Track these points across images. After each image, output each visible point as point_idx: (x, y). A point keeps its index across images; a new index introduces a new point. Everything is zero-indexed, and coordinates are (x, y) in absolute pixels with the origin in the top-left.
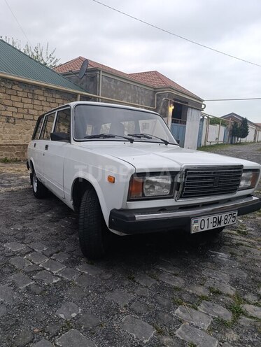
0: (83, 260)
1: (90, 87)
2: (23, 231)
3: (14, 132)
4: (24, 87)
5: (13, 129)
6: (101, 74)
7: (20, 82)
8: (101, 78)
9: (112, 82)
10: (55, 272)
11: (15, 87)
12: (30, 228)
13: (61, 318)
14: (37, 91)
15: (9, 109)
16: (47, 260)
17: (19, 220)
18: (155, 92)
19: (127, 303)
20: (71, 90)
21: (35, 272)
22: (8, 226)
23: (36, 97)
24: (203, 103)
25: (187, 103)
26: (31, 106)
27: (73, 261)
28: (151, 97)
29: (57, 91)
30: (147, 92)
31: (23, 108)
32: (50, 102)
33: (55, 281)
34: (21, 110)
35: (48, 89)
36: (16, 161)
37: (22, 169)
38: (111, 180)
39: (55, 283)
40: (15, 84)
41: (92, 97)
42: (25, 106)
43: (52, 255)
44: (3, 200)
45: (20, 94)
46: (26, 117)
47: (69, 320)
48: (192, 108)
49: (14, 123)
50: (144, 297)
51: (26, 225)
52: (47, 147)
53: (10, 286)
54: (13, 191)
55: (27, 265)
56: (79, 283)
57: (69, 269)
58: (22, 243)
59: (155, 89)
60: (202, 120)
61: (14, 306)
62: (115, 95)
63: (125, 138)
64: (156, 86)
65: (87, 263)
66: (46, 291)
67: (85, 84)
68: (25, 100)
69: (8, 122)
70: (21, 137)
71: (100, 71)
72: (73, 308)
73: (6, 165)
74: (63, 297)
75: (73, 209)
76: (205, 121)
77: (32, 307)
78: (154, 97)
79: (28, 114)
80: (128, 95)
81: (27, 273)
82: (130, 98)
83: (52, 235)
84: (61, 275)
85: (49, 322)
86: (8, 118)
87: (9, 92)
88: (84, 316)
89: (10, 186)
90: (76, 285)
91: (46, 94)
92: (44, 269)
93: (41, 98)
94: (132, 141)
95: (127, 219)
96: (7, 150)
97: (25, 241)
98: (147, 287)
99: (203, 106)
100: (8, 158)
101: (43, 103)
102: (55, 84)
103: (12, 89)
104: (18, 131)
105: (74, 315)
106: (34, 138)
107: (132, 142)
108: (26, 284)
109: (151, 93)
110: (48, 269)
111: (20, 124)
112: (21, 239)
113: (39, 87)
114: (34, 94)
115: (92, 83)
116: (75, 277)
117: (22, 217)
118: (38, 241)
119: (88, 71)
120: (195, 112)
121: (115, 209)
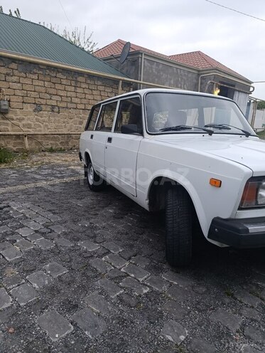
0: (165, 266)
1: (131, 72)
2: (92, 228)
3: (59, 121)
4: (67, 75)
5: (57, 119)
6: (143, 57)
7: (64, 70)
8: (143, 62)
9: (154, 66)
10: (141, 280)
11: (59, 75)
12: (97, 225)
13: (169, 341)
14: (80, 79)
15: (54, 98)
16: (127, 264)
17: (83, 215)
18: (199, 75)
19: (238, 328)
20: (113, 76)
21: (120, 278)
22: (75, 222)
23: (79, 85)
24: (252, 85)
25: (234, 86)
26: (74, 94)
27: (155, 267)
28: (195, 81)
29: (99, 77)
30: (190, 75)
31: (67, 97)
32: (92, 90)
33: (145, 291)
34: (64, 99)
35: (91, 76)
36: (61, 151)
37: (68, 159)
38: (216, 183)
39: (145, 294)
40: (59, 72)
41: (133, 82)
42: (69, 94)
43: (130, 259)
44: (61, 193)
45: (64, 82)
46: (69, 105)
47: (179, 344)
48: (239, 91)
49: (59, 113)
50: (256, 321)
51: (92, 221)
52: (110, 140)
53: (100, 294)
54: (66, 183)
55: (109, 269)
56: (173, 295)
57: (155, 278)
58: (95, 242)
59: (199, 71)
60: (249, 104)
61: (113, 319)
62: (156, 80)
63: (204, 130)
64: (200, 68)
65: (173, 271)
66: (140, 303)
67: (125, 69)
68: (69, 88)
69: (53, 111)
70: (65, 127)
71: (142, 54)
72: (179, 329)
73: (53, 155)
74: (161, 312)
75: (148, 209)
76: (252, 106)
77: (132, 322)
78: (198, 80)
79: (71, 102)
80: (171, 79)
81: (112, 279)
82: (172, 82)
83: (122, 234)
84: (148, 284)
85: (158, 345)
86: (53, 107)
87: (54, 80)
88: (195, 341)
89: (63, 177)
90: (170, 298)
91: (89, 81)
92: (129, 276)
93: (84, 86)
94: (211, 133)
95: (238, 231)
96: (52, 139)
97: (97, 239)
98: (253, 307)
99: (251, 89)
100: (54, 148)
101: (86, 91)
102: (97, 70)
103: (56, 77)
104: (62, 120)
105: (182, 338)
106: (87, 128)
107: (210, 135)
108: (115, 292)
109: (194, 76)
110: (133, 275)
111: (64, 113)
112: (92, 238)
113: (81, 74)
114: (77, 82)
115: (134, 68)
116: (165, 288)
117: (85, 211)
118: (110, 240)
119: (130, 54)
120: (242, 96)
121: (218, 218)
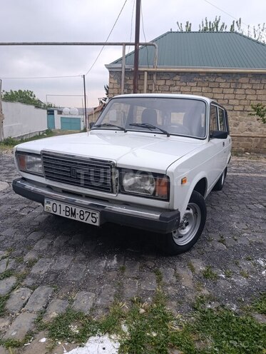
4: (227, 78)
11: (219, 80)
14: (242, 80)
23: (239, 86)
26: (232, 96)
31: (224, 99)
32: (256, 90)
40: (218, 77)
42: (226, 97)
45: (222, 85)
68: (227, 91)
79: (228, 104)
87: (211, 85)
91: (253, 81)
93: (245, 86)
101: (247, 92)
103: (214, 82)
113: (245, 75)
114: (237, 83)
